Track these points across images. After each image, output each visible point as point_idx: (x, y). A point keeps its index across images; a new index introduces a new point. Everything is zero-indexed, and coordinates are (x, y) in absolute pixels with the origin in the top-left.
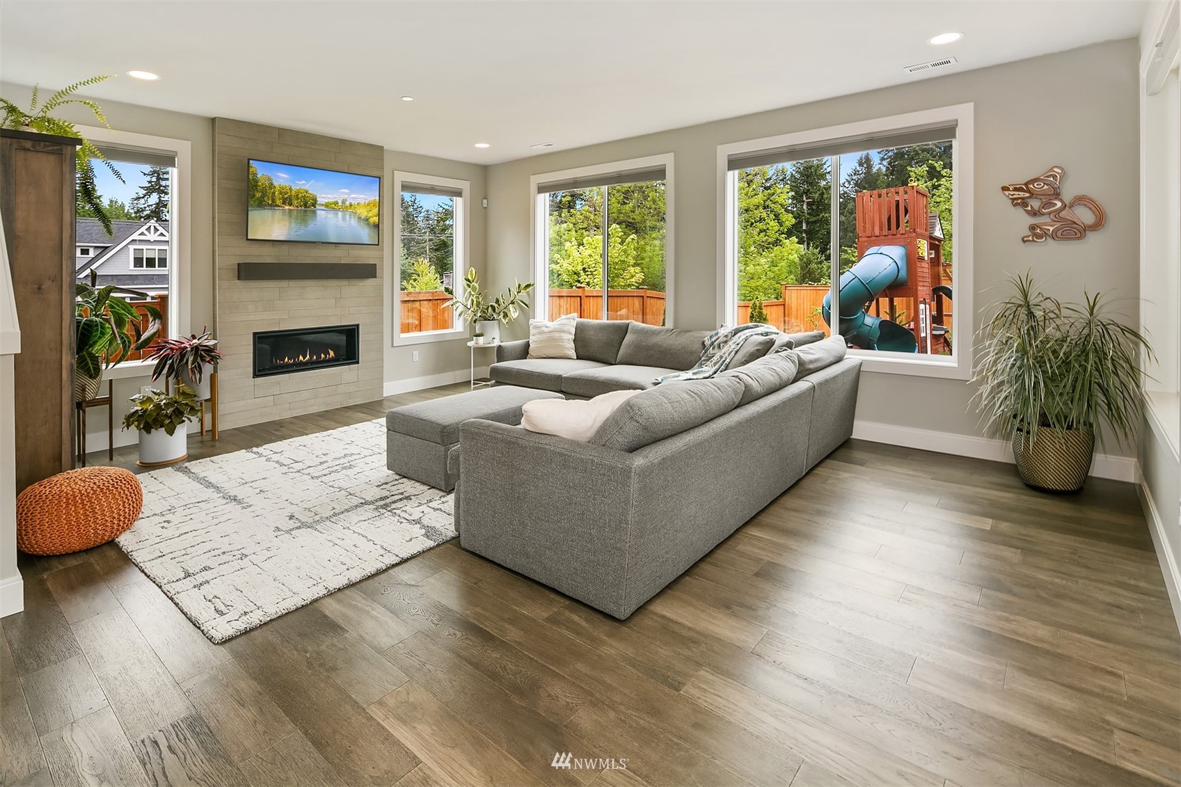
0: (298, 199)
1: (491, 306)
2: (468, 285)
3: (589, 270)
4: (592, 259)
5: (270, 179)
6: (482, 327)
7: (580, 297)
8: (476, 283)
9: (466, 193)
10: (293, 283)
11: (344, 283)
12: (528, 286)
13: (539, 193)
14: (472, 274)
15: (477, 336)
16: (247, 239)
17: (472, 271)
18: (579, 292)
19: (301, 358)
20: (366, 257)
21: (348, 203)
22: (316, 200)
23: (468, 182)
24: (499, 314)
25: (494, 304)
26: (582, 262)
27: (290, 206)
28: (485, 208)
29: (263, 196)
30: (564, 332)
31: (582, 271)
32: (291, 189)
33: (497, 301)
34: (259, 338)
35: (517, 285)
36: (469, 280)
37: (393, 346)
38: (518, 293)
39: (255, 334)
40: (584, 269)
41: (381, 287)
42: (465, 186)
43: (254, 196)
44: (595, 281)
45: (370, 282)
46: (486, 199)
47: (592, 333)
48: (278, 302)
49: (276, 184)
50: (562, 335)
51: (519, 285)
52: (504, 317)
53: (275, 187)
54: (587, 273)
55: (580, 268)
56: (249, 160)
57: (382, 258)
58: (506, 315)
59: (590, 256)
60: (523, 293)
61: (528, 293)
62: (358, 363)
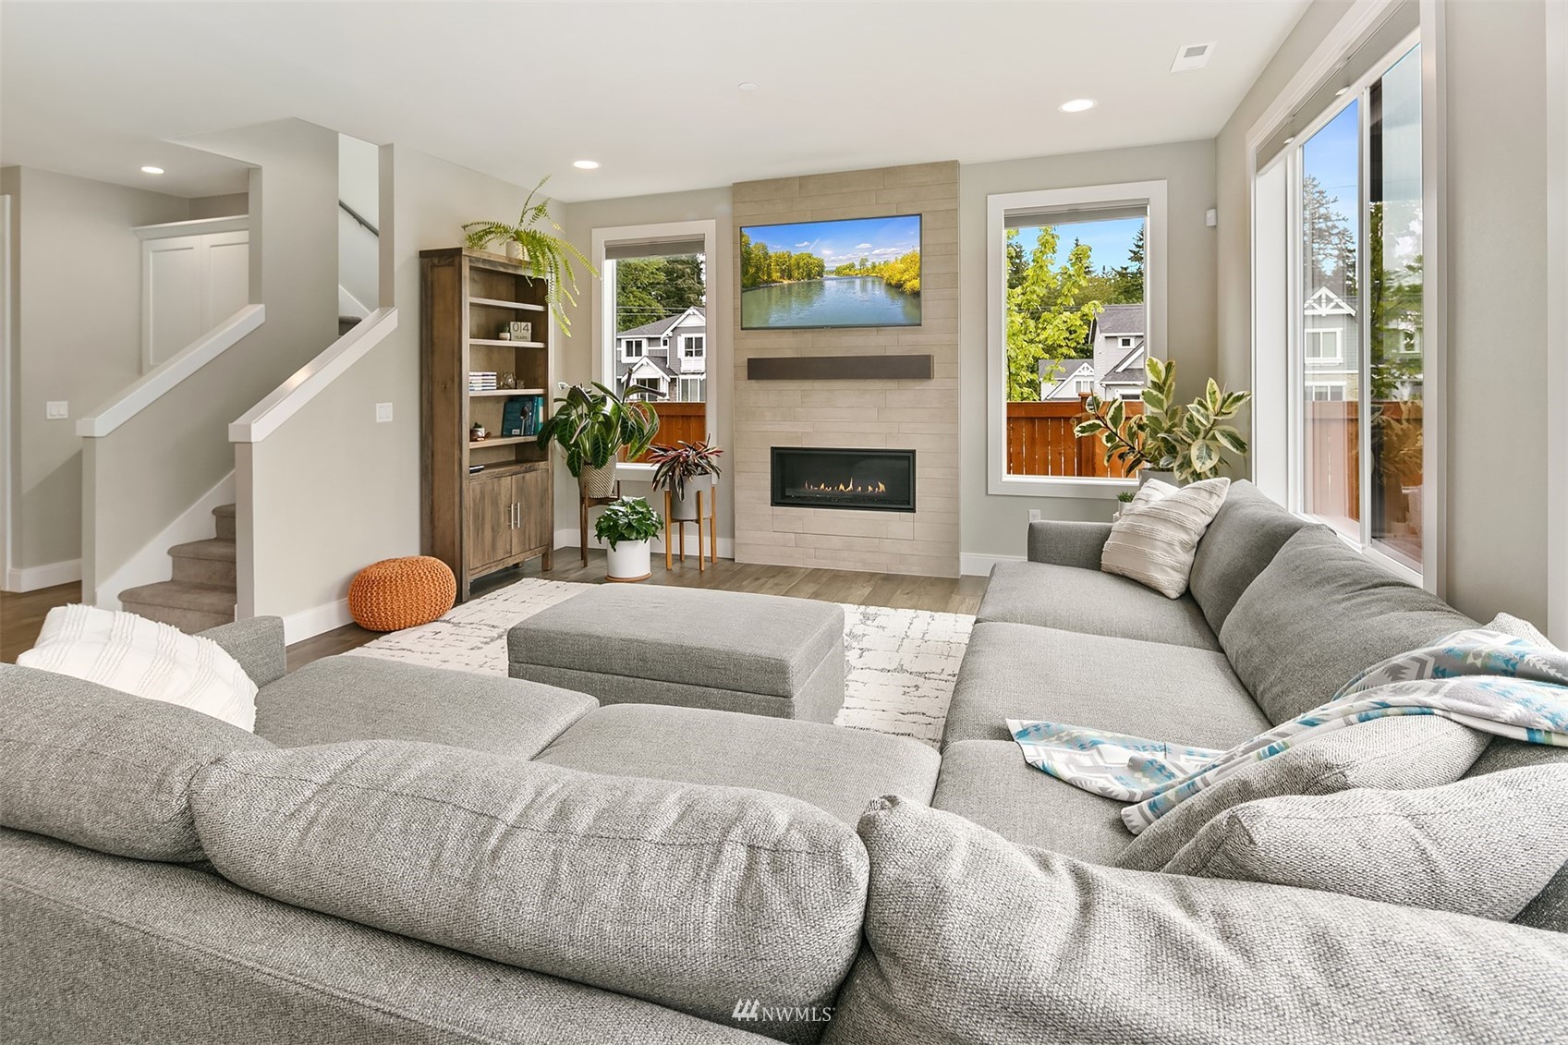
0: (799, 268)
5: (765, 248)
9: (1158, 205)
10: (818, 385)
11: (891, 385)
12: (1237, 398)
13: (1258, 171)
14: (1158, 371)
19: (842, 487)
20: (904, 344)
21: (869, 264)
22: (823, 266)
23: (1161, 183)
27: (789, 279)
28: (1213, 226)
29: (757, 272)
32: (790, 257)
34: (778, 454)
38: (1216, 413)
39: (772, 450)
42: (1153, 191)
45: (934, 384)
48: (800, 409)
49: (771, 252)
53: (770, 257)
56: (740, 228)
62: (913, 510)
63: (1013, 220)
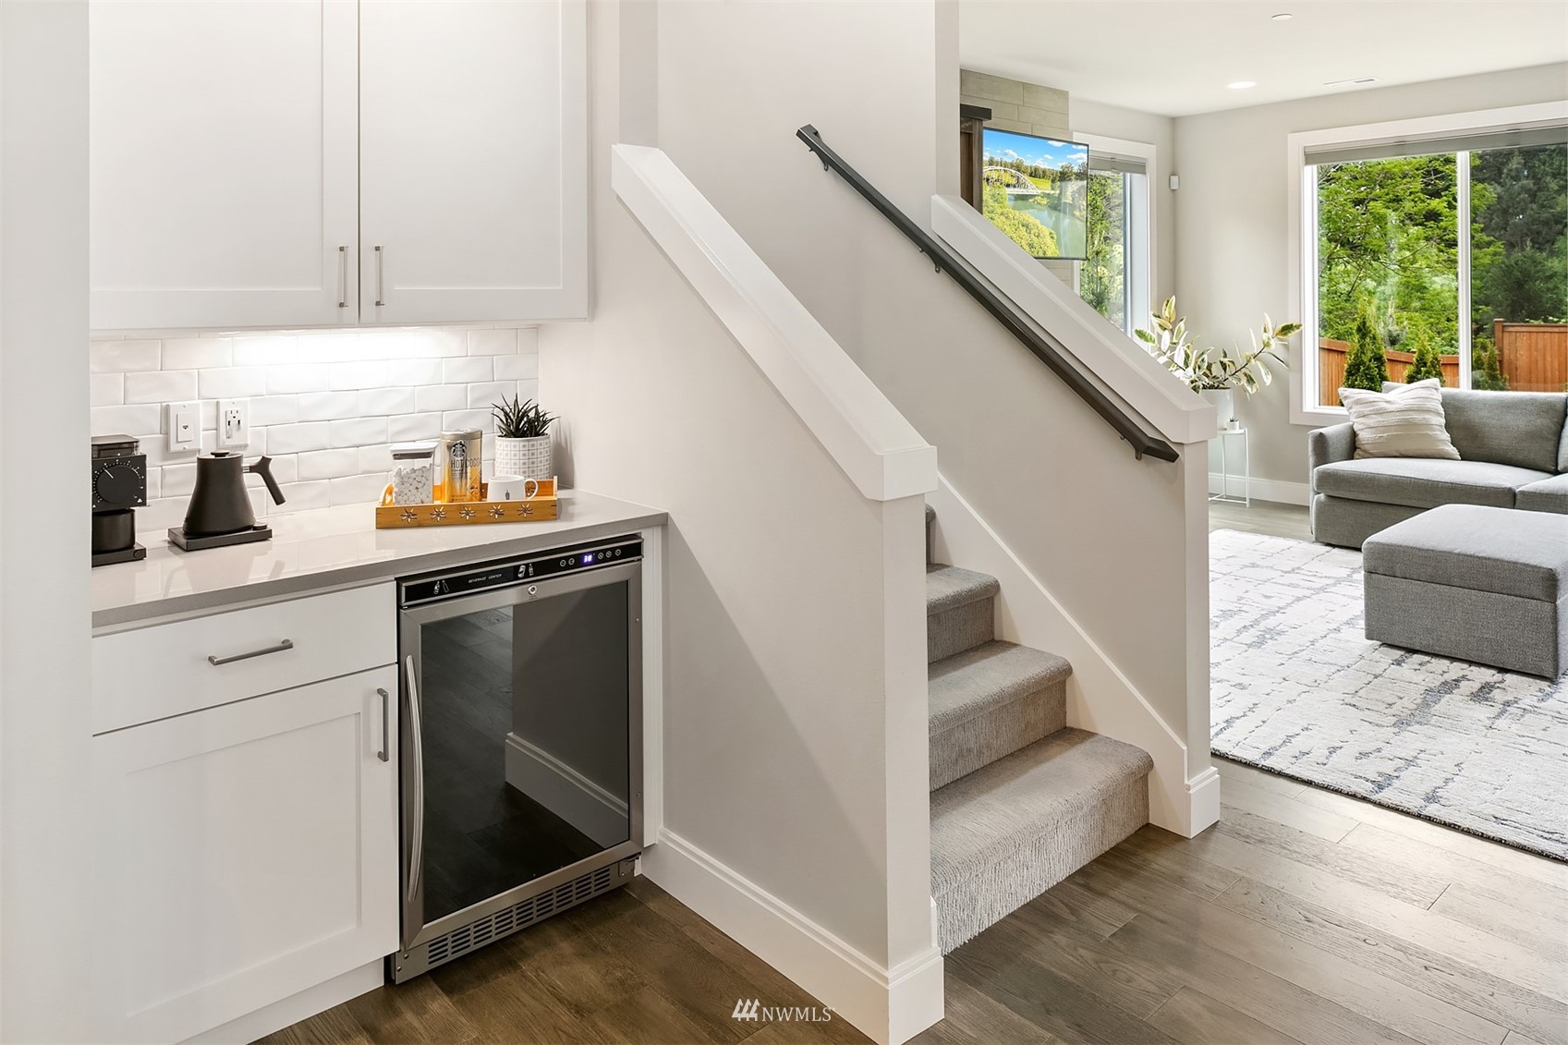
2: (1161, 325)
9: (1151, 166)
12: (1287, 329)
13: (1307, 163)
23: (1155, 147)
28: (1176, 191)
30: (1423, 411)
36: (1162, 318)
38: (1269, 339)
42: (1148, 153)
46: (1174, 175)
50: (1420, 415)
52: (1249, 383)
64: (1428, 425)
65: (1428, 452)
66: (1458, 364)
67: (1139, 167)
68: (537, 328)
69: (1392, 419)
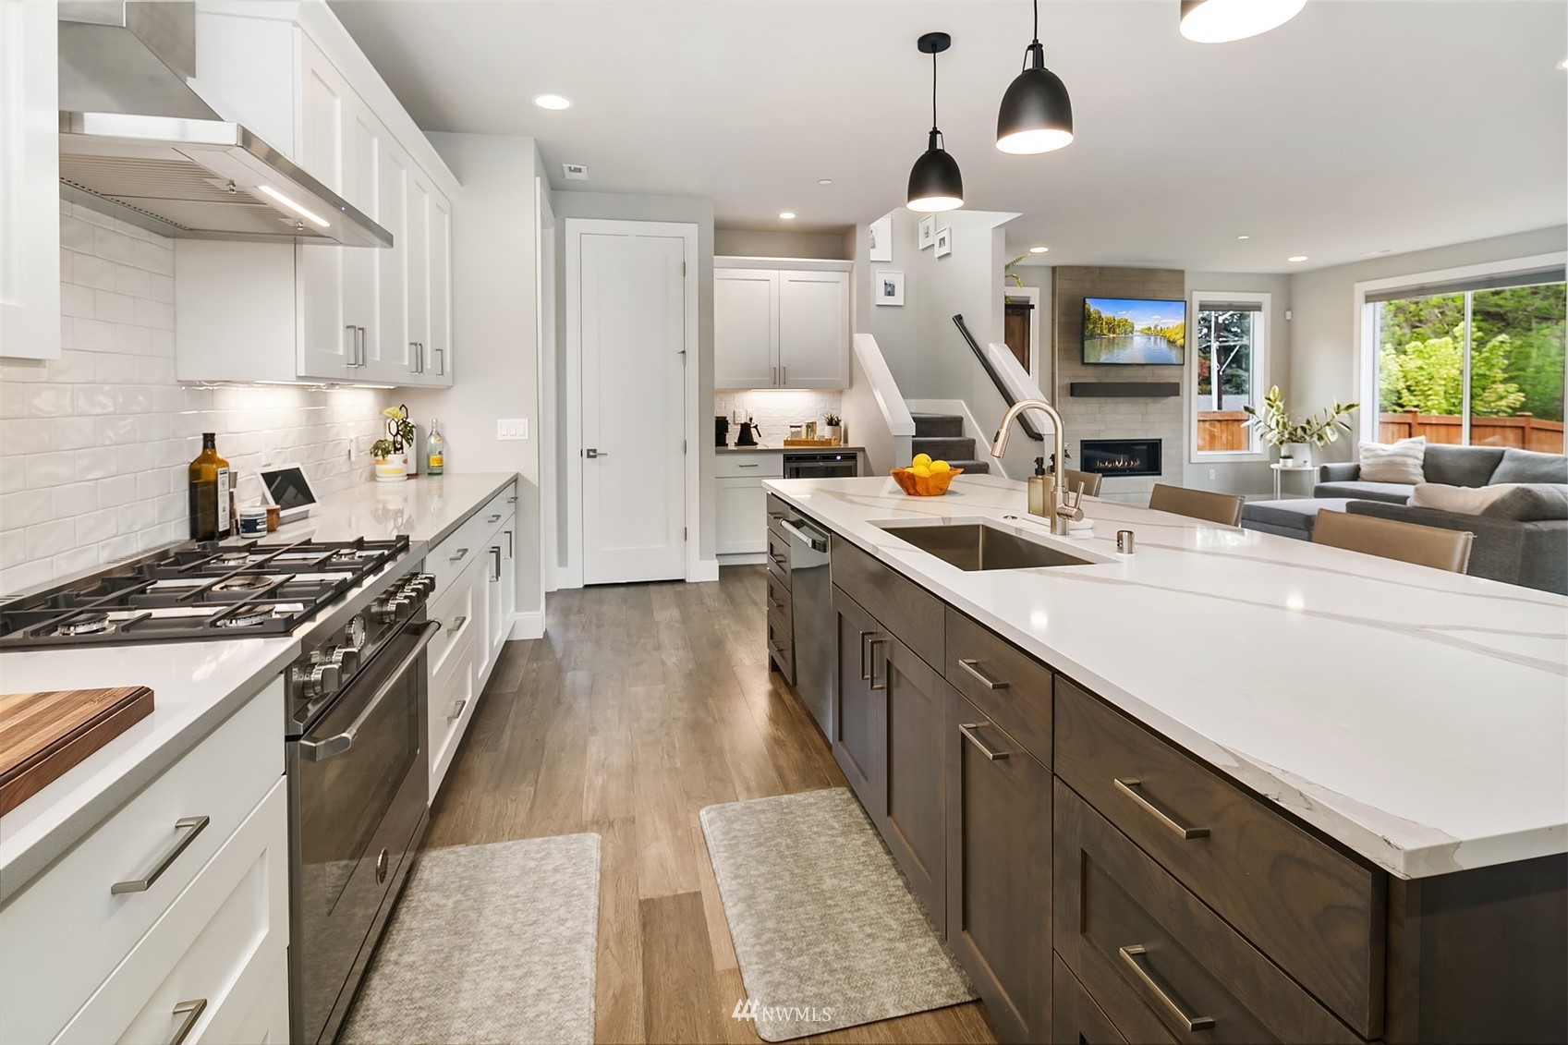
0: (1119, 327)
1: (1302, 427)
2: (1269, 405)
3: (1417, 388)
4: (1424, 373)
5: (1099, 313)
6: (1290, 448)
7: (1410, 424)
8: (1280, 401)
9: (1267, 307)
10: (1109, 400)
11: (1149, 400)
12: (1350, 406)
13: (1367, 302)
14: (1274, 393)
15: (1285, 457)
16: (1083, 363)
17: (1274, 391)
18: (1409, 418)
19: (1117, 463)
20: (1168, 376)
21: (1159, 328)
22: (1133, 327)
23: (1269, 295)
24: (1311, 436)
25: (1305, 425)
26: (1404, 377)
27: (1113, 333)
28: (1288, 321)
29: (1094, 328)
30: (1408, 456)
31: (1405, 391)
32: (1114, 320)
33: (1308, 422)
34: (1085, 445)
35: (1336, 406)
36: (1269, 399)
37: (1190, 463)
38: (1337, 413)
39: (1082, 441)
40: (1408, 388)
41: (1180, 405)
42: (1265, 299)
43: (1088, 327)
44: (1429, 403)
45: (1172, 399)
46: (1289, 310)
47: (1448, 459)
48: (1099, 415)
49: (1103, 316)
50: (1406, 459)
51: (1339, 406)
52: (1319, 439)
53: (1103, 319)
54: (1415, 393)
55: (1401, 385)
56: (1084, 299)
57: (1182, 377)
58: (1320, 438)
59: (1421, 368)
60: (1344, 414)
61: (1350, 415)
62: (1160, 474)
63: (1203, 307)
64: (1405, 464)
65: (1404, 481)
66: (1461, 425)
67: (1258, 308)
68: (841, 392)
69: (1382, 460)
